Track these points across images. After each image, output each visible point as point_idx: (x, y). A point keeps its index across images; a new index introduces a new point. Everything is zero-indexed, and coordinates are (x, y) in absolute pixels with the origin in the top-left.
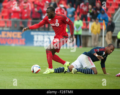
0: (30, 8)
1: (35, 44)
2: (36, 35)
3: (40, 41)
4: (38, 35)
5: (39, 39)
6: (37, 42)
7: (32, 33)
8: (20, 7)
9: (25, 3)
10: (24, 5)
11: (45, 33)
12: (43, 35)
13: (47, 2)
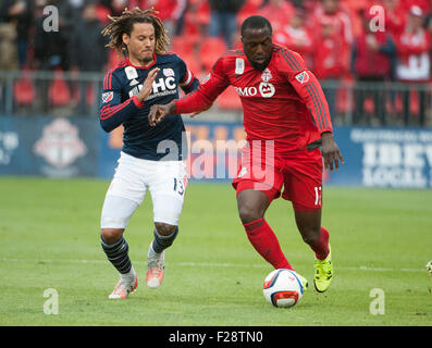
0: (349, 36)
1: (369, 179)
2: (371, 141)
3: (389, 169)
4: (378, 142)
5: (384, 160)
6: (374, 169)
7: (357, 135)
8: (310, 31)
9: (331, 13)
10: (326, 20)
11: (409, 136)
12: (402, 144)
13: (416, 10)
